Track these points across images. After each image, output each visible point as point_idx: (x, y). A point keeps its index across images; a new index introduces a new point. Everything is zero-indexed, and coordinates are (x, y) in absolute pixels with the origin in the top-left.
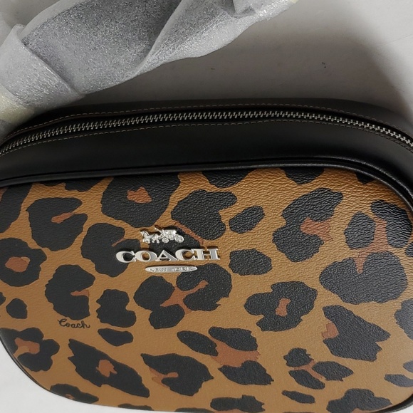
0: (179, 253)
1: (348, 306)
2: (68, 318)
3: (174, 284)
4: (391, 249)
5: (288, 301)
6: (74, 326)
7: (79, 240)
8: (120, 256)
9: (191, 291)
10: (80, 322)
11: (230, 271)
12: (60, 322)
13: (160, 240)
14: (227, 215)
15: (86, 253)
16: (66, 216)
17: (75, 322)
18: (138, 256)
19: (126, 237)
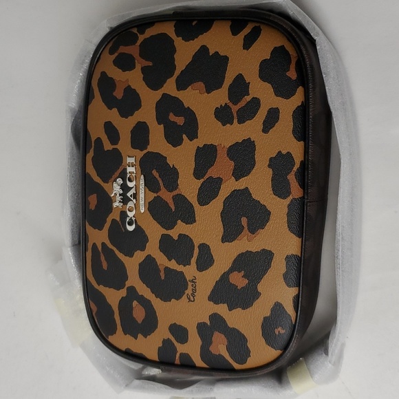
0: (130, 184)
1: (177, 73)
2: (187, 292)
3: (155, 195)
4: (139, 43)
5: (171, 114)
6: (194, 291)
7: (120, 256)
8: (131, 228)
9: (161, 184)
10: (190, 284)
11: (145, 152)
12: (190, 300)
13: (120, 195)
14: (108, 146)
15: (130, 254)
16: (103, 258)
17: (190, 287)
18: (131, 214)
19: (118, 219)
